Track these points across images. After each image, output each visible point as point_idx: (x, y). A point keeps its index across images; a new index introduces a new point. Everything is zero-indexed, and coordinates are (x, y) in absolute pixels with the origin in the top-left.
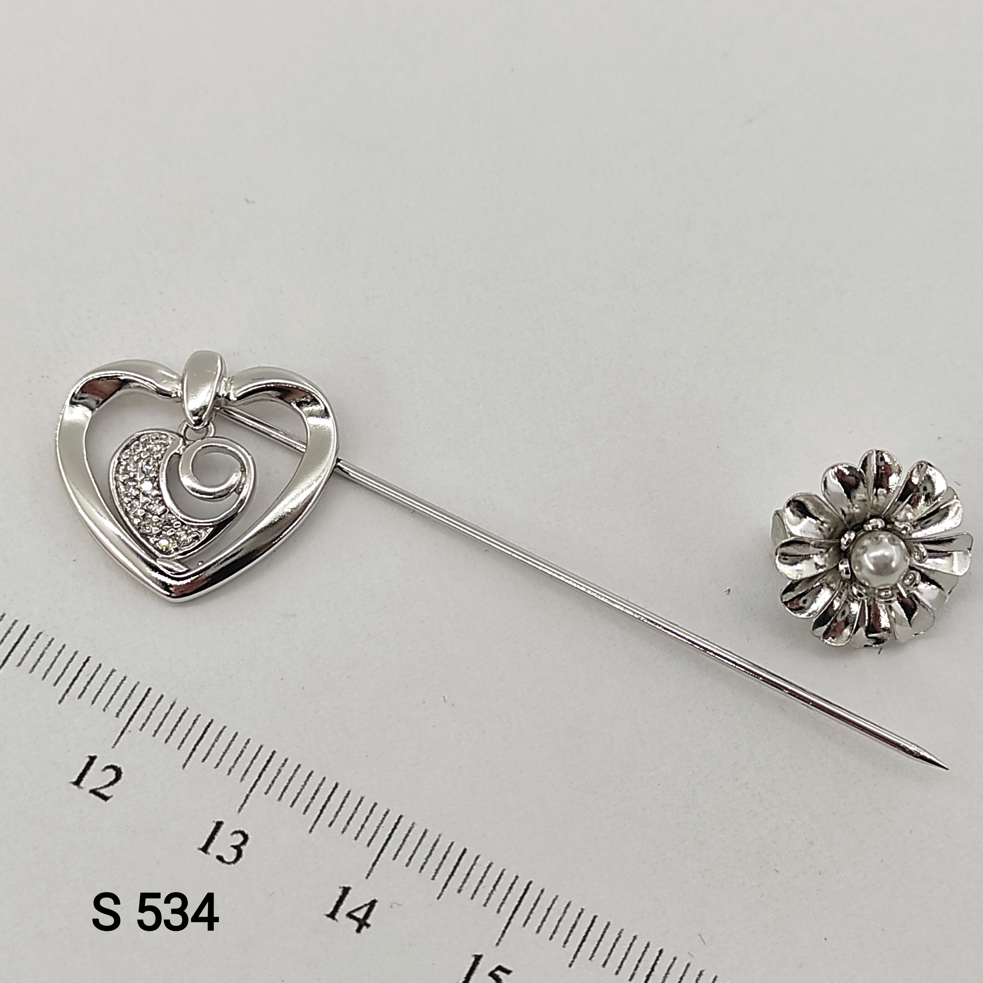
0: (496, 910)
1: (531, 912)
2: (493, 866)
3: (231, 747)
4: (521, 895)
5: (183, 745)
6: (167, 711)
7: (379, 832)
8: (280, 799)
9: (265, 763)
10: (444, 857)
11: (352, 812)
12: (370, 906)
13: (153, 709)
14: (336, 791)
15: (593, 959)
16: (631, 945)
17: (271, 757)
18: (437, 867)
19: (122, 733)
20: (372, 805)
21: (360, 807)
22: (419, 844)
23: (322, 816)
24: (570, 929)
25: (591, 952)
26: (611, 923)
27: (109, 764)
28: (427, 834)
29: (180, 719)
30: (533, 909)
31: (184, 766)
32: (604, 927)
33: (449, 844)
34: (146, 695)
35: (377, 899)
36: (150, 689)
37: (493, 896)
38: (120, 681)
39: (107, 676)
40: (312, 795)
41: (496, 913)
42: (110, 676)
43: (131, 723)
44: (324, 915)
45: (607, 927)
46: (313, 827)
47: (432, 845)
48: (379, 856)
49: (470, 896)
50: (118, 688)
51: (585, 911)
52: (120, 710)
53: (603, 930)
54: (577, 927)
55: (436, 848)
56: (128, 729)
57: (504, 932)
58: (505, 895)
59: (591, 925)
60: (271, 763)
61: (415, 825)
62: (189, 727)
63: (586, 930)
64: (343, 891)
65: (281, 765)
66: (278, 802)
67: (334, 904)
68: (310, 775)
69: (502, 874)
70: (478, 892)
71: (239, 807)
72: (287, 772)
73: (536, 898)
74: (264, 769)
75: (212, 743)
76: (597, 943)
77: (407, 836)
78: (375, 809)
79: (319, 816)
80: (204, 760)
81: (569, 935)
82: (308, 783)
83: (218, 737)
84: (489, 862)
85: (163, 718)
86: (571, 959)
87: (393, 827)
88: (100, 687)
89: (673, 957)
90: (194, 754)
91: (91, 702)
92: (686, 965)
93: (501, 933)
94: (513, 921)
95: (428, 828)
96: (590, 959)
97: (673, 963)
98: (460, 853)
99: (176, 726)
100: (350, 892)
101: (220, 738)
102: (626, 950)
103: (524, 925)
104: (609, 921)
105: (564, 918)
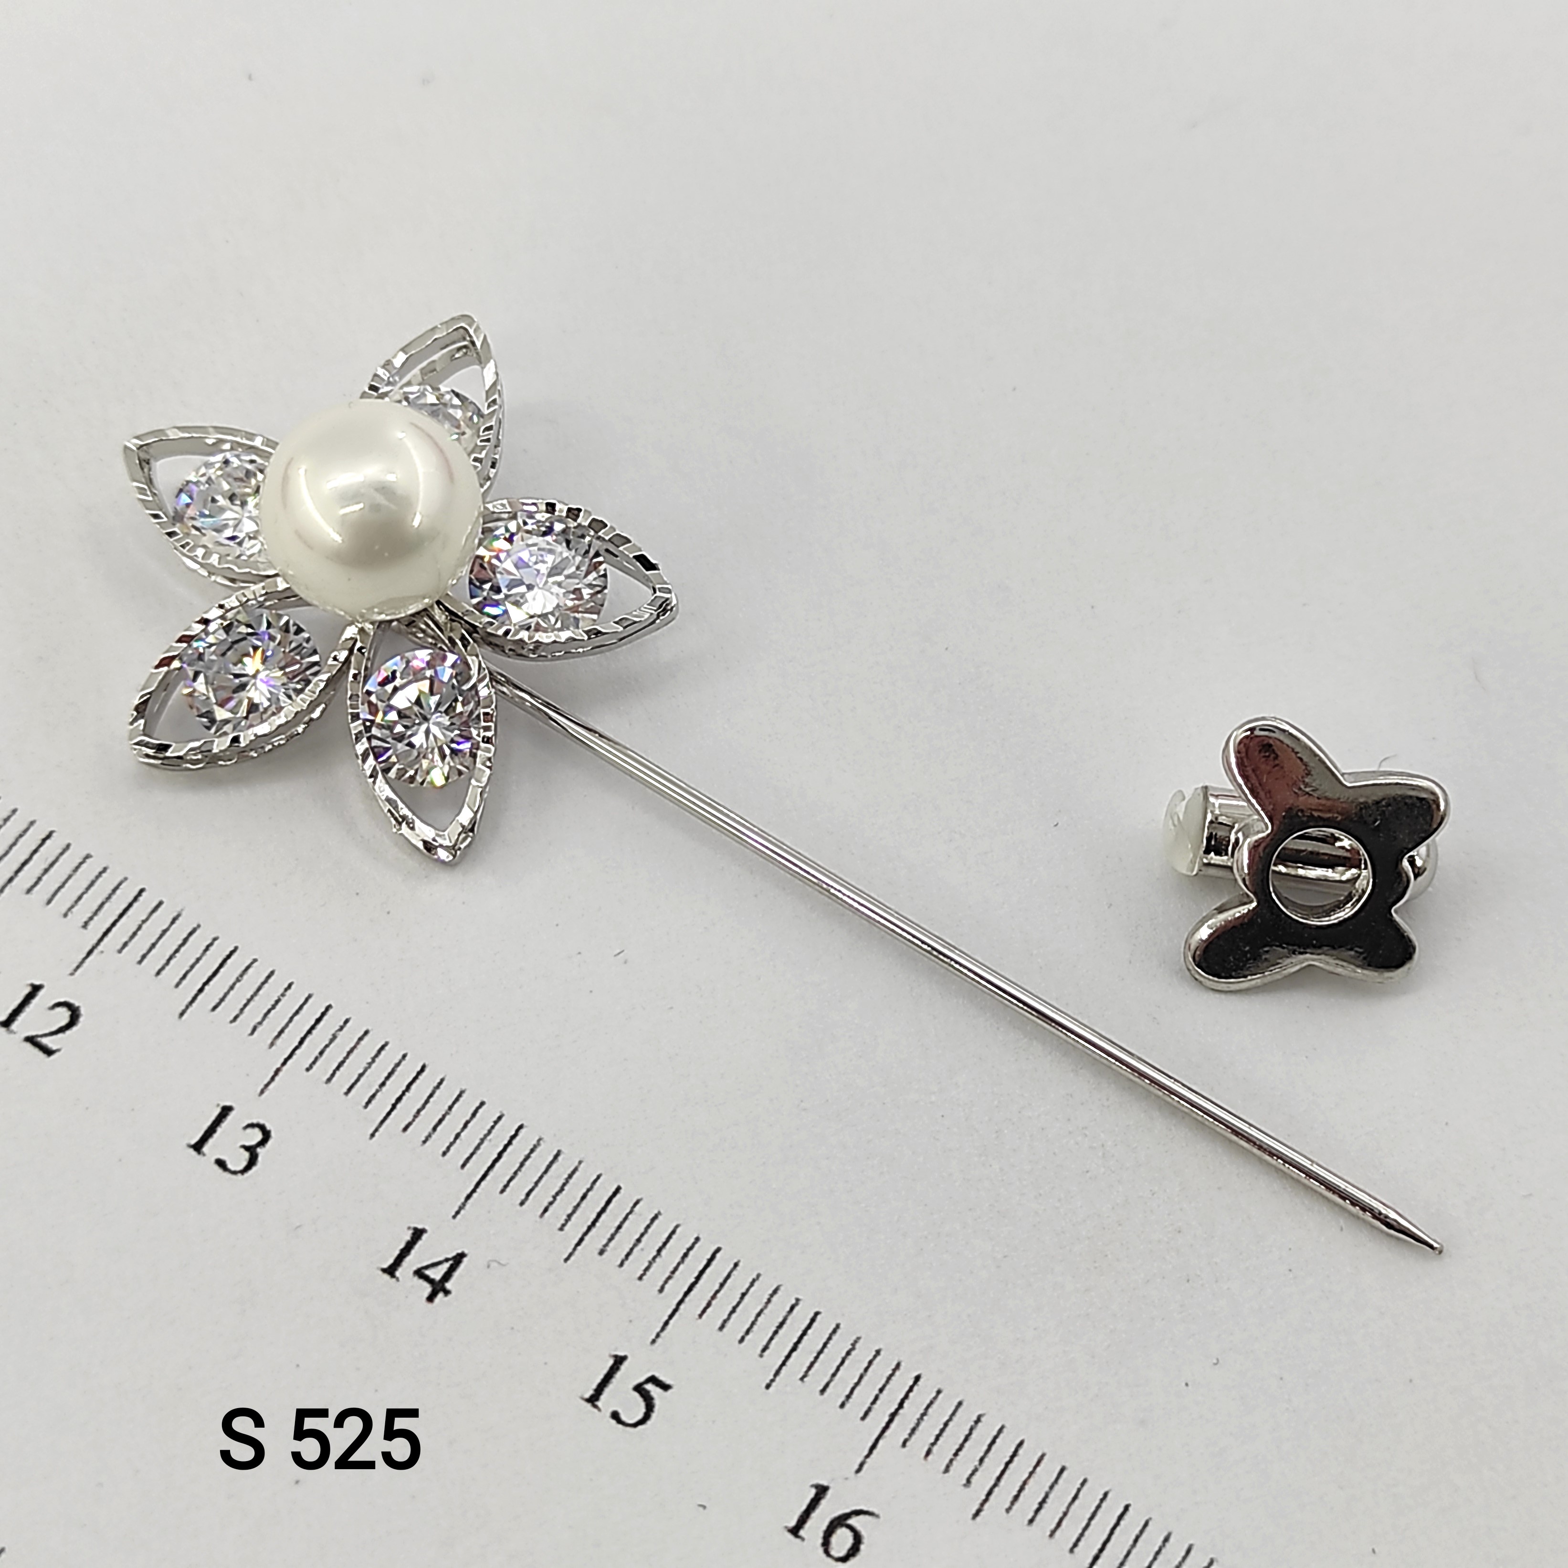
0: (658, 1288)
1: (714, 1297)
2: (660, 1217)
3: (261, 992)
4: (701, 1267)
5: (184, 982)
6: (164, 927)
7: (482, 1147)
8: (329, 1080)
9: (312, 1022)
10: (584, 1197)
11: (443, 1113)
12: (454, 1261)
13: (144, 922)
14: (421, 1077)
15: (805, 1379)
16: (870, 1363)
17: (323, 1014)
18: (569, 1211)
19: (90, 953)
20: (477, 1104)
21: (456, 1106)
22: (546, 1172)
23: (393, 1113)
24: (774, 1329)
25: (805, 1369)
26: (842, 1326)
27: (62, 1000)
28: (560, 1158)
29: (185, 940)
31: (182, 1014)
33: (595, 1177)
34: (136, 899)
35: (466, 1252)
36: (142, 891)
37: (654, 1265)
38: (96, 873)
39: (76, 864)
40: (382, 1079)
41: (656, 1292)
42: (81, 864)
43: (106, 940)
44: (378, 1268)
45: (834, 1331)
46: (376, 1130)
47: (566, 1176)
48: (478, 1185)
49: (619, 1262)
50: (92, 883)
51: (801, 1304)
52: (91, 918)
53: (827, 1336)
54: (785, 1326)
55: (571, 1181)
56: (100, 948)
58: (675, 1265)
59: (809, 1327)
60: (322, 1023)
61: (541, 1142)
62: (198, 956)
63: (800, 1333)
64: (414, 1234)
65: (338, 1028)
66: (325, 1085)
67: (397, 1252)
68: (382, 1048)
69: (673, 1232)
70: (631, 1258)
71: (262, 1086)
72: (346, 1040)
73: (725, 1274)
74: (309, 1032)
75: (231, 983)
76: (815, 1355)
77: (527, 1157)
78: (481, 1111)
79: (389, 1114)
80: (215, 1008)
81: (772, 1339)
82: (377, 1060)
83: (242, 975)
84: (656, 1212)
85: (157, 936)
86: (771, 1377)
87: (506, 1142)
88: (63, 880)
89: (936, 1390)
90: (200, 997)
91: (46, 901)
92: (955, 1403)
93: (661, 1324)
94: (682, 1307)
95: (563, 1150)
96: (802, 1379)
97: (935, 1398)
98: (610, 1193)
99: (177, 951)
100: (425, 1237)
101: (245, 977)
102: (862, 1371)
103: (701, 1316)
104: (838, 1322)
105: (765, 1311)
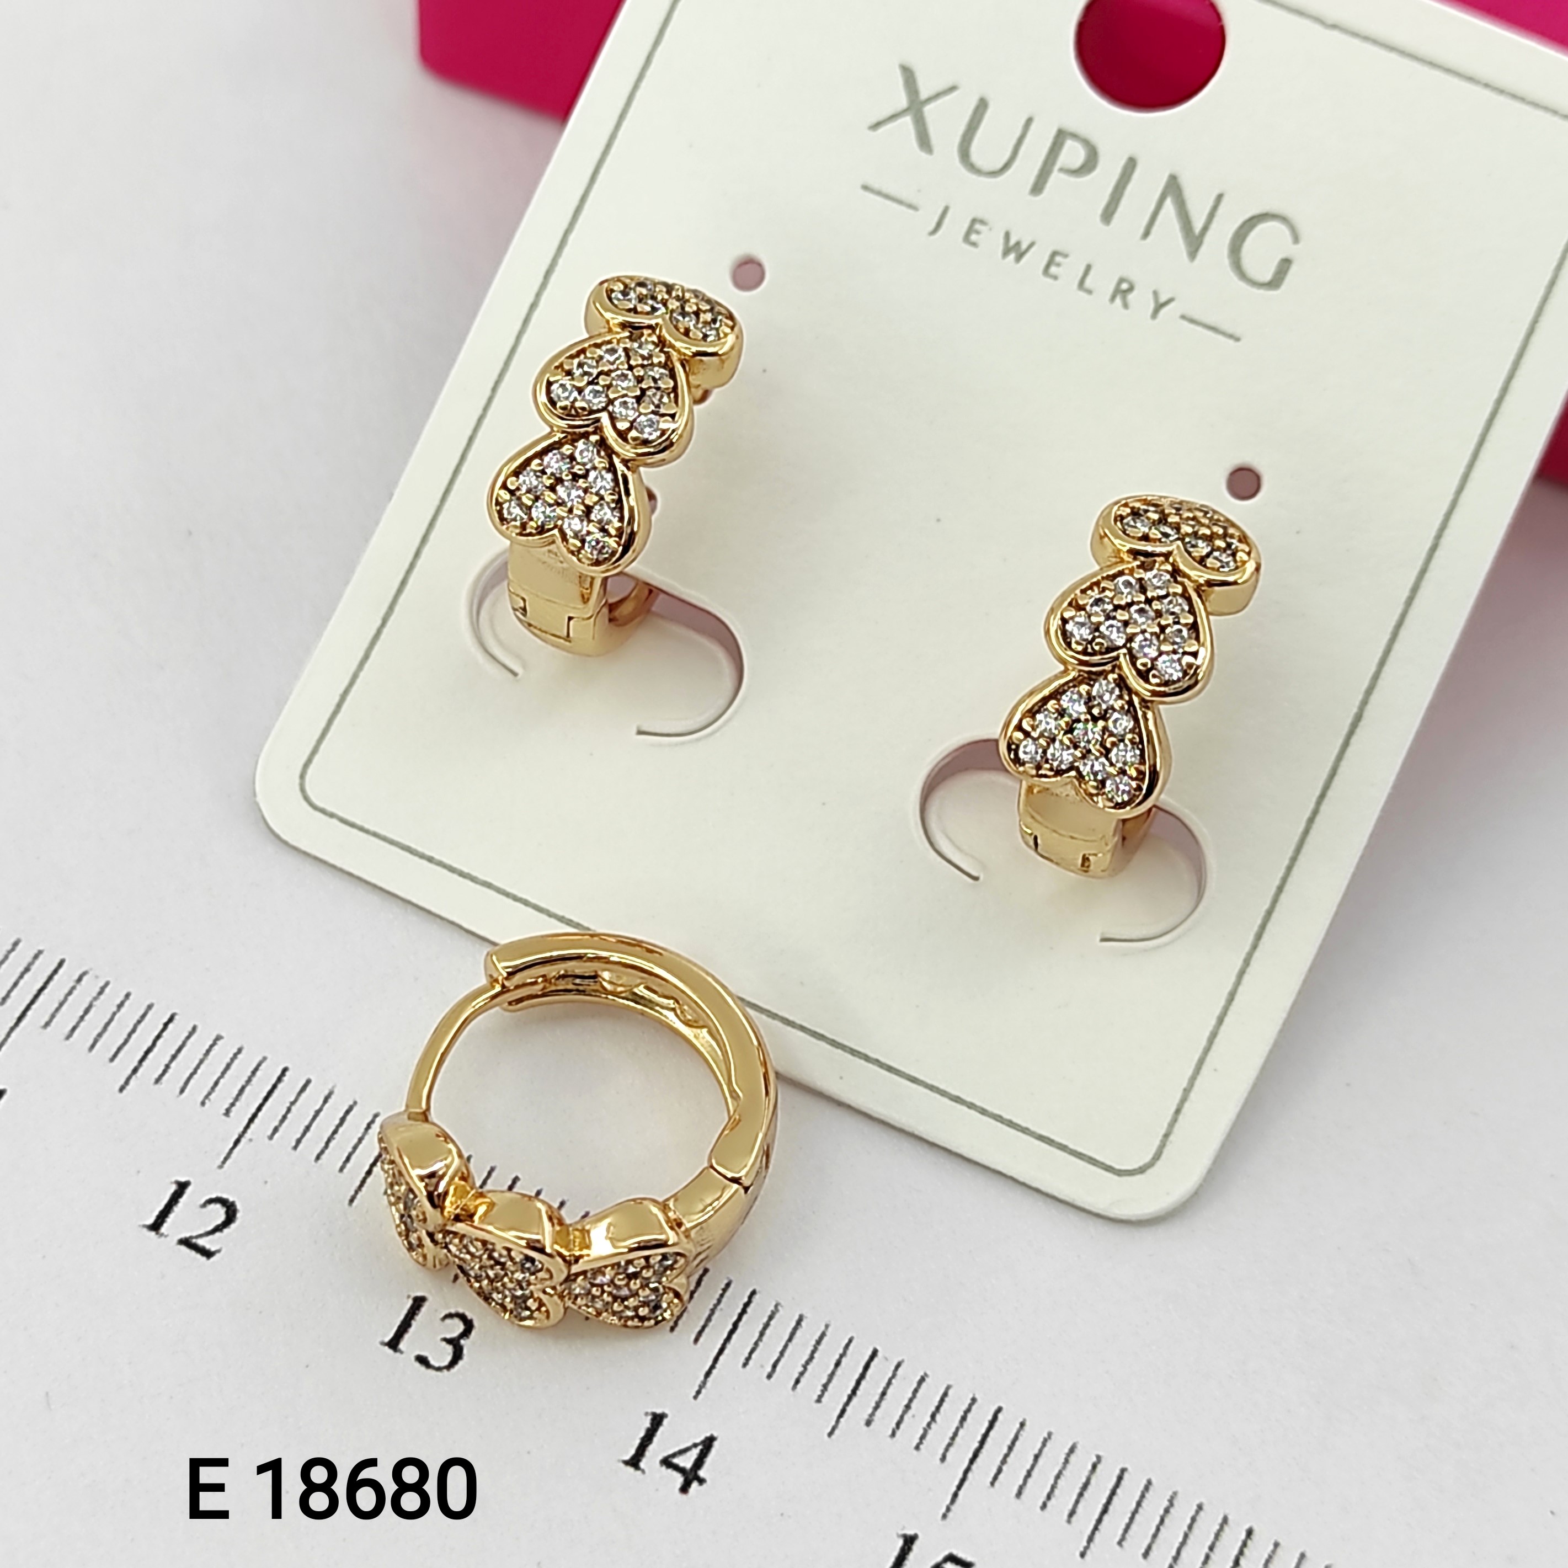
30: (1006, 1456)
32: (1142, 1487)
57: (955, 1495)
